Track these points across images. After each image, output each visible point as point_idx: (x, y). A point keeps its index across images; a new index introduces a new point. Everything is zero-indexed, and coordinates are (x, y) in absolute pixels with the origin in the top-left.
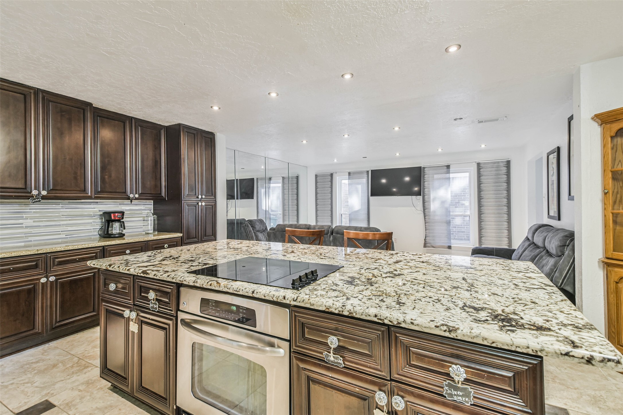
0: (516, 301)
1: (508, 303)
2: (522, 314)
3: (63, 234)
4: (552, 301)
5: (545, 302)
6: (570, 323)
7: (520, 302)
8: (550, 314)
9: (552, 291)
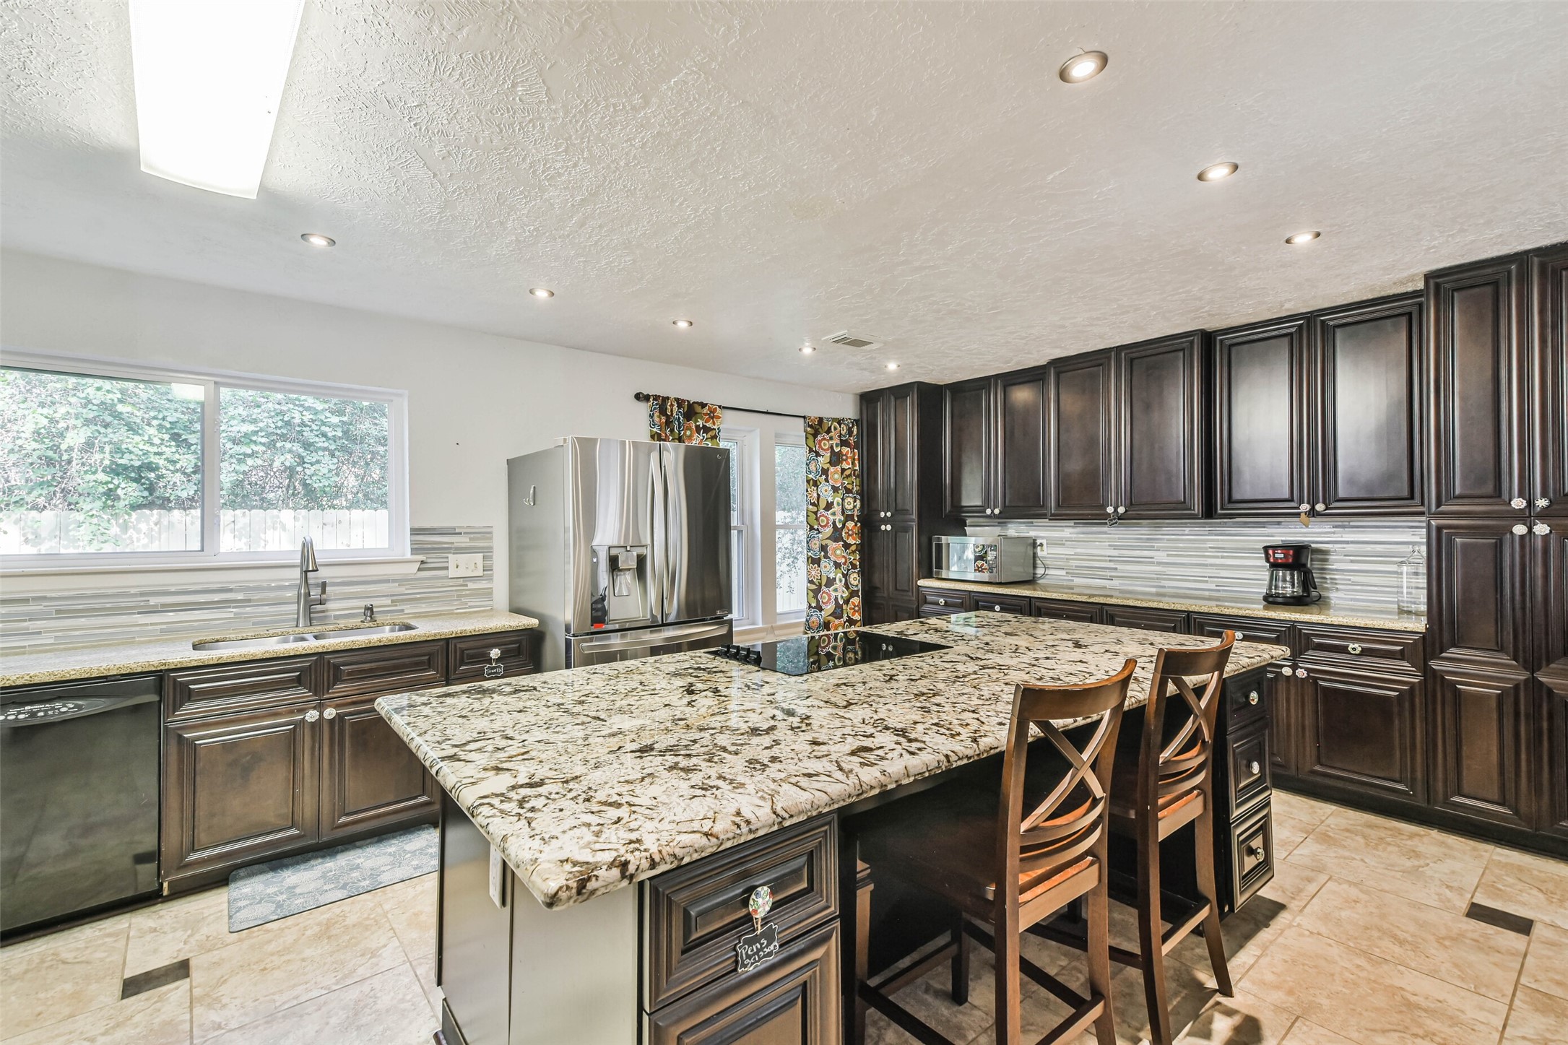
0: (487, 711)
1: (493, 706)
2: (470, 701)
3: (1212, 582)
4: (440, 727)
5: (449, 723)
6: (418, 708)
7: (482, 712)
8: (440, 709)
9: (443, 746)
